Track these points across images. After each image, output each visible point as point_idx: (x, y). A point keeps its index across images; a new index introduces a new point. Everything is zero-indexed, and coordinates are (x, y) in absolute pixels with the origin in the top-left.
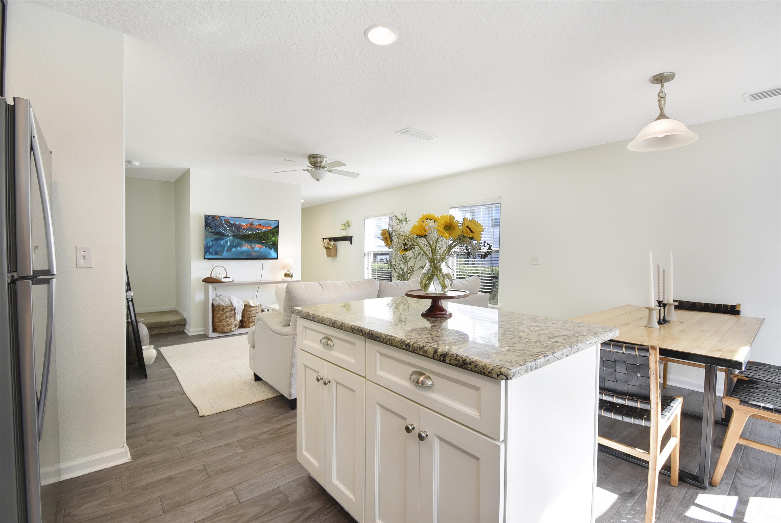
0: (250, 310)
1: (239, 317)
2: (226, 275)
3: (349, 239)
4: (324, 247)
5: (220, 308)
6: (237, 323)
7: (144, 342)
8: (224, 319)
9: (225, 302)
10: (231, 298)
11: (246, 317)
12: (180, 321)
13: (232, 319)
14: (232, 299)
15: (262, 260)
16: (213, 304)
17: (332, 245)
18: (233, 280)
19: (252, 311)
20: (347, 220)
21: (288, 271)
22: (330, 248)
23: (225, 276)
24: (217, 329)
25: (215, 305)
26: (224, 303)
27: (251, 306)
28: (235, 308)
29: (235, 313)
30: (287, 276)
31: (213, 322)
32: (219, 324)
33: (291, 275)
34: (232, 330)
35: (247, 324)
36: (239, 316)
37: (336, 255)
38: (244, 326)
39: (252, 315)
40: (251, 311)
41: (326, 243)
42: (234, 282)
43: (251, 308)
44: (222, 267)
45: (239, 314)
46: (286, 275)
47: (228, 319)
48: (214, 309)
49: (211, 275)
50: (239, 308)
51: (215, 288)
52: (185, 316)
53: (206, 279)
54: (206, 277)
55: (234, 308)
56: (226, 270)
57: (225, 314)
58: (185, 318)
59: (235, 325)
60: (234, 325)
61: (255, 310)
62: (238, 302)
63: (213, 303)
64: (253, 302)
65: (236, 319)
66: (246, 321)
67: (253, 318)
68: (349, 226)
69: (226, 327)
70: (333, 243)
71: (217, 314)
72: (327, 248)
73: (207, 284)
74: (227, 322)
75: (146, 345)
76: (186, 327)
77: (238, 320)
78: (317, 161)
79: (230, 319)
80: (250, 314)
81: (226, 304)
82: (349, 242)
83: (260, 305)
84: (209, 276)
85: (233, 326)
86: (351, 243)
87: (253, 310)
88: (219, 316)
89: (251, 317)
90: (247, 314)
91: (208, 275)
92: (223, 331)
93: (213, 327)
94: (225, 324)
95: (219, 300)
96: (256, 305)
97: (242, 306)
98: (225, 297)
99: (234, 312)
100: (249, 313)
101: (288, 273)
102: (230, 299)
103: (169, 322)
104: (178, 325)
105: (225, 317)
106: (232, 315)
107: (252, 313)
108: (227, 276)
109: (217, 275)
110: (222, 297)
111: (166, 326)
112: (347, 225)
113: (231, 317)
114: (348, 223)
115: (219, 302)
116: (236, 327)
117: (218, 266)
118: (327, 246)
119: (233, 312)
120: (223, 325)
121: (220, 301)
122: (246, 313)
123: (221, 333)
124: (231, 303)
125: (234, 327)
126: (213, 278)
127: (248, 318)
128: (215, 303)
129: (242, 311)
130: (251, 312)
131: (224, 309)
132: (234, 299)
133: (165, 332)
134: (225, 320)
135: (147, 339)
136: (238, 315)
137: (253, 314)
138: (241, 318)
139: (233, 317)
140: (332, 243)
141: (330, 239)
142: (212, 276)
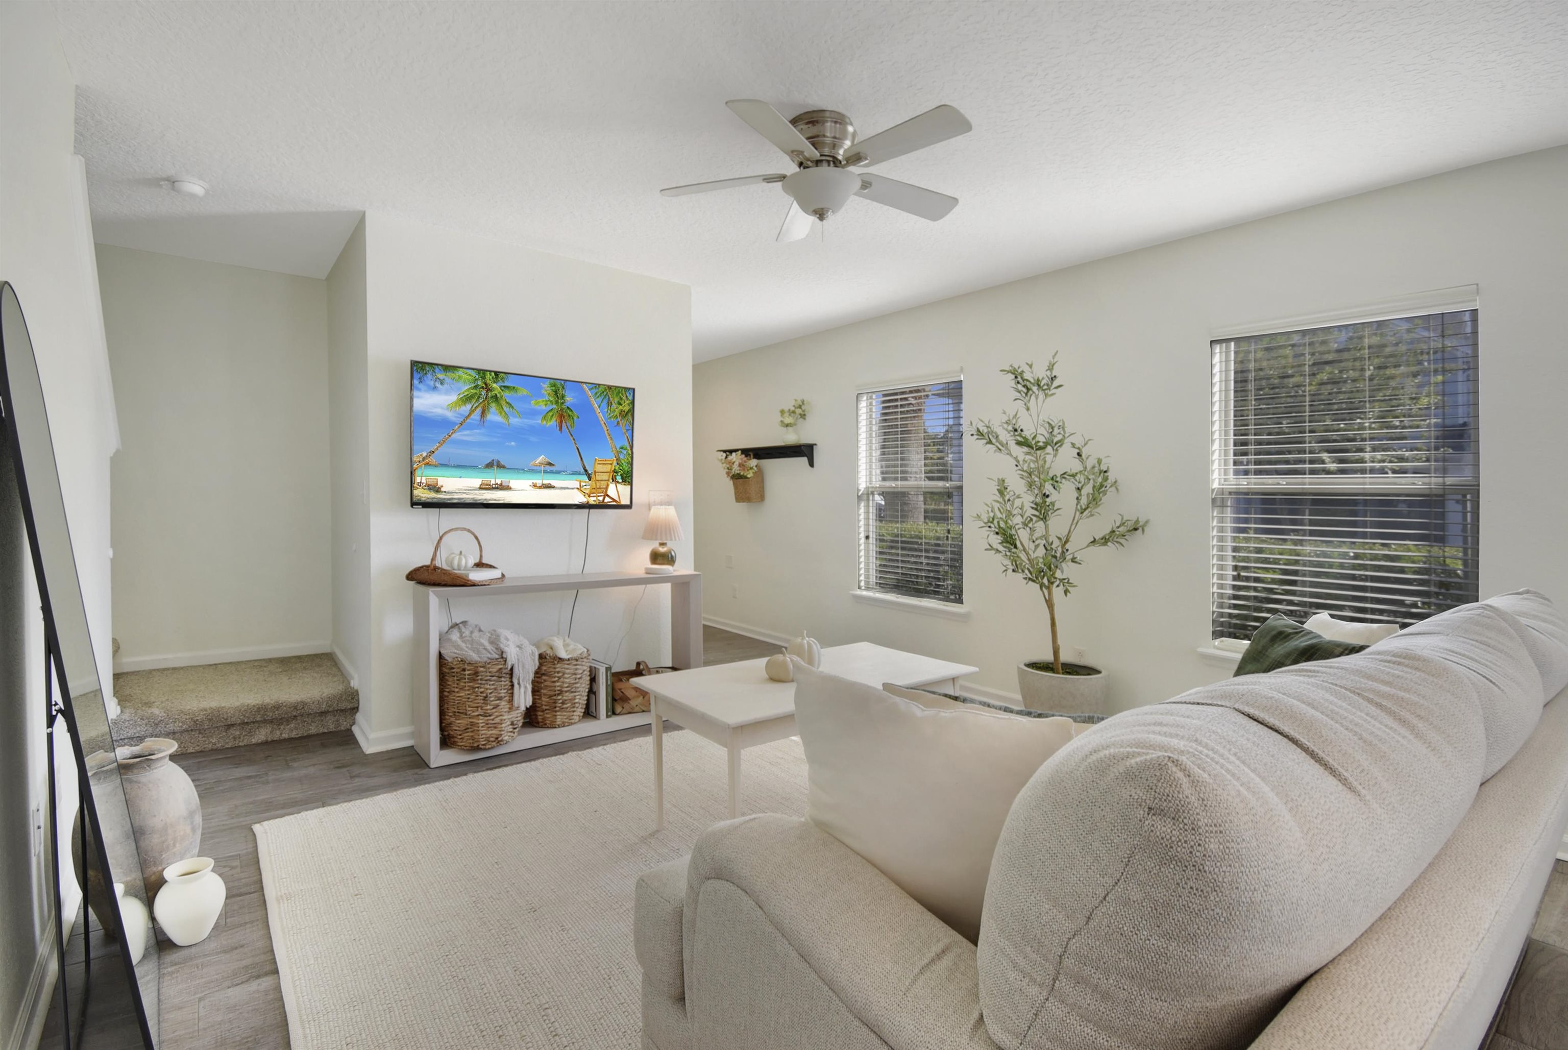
0: (558, 672)
1: (524, 698)
2: (481, 556)
3: (804, 451)
4: (728, 474)
5: (464, 670)
6: (518, 716)
7: (174, 845)
8: (477, 707)
9: (481, 648)
10: (498, 636)
11: (545, 695)
12: (339, 698)
13: (504, 704)
14: (502, 639)
15: (587, 510)
16: (440, 656)
17: (751, 468)
18: (503, 575)
19: (564, 674)
20: (796, 400)
21: (662, 544)
22: (749, 476)
23: (477, 561)
24: (453, 737)
25: (450, 660)
26: (478, 652)
27: (560, 659)
28: (512, 669)
29: (512, 686)
30: (658, 561)
31: (442, 713)
32: (462, 722)
33: (672, 556)
34: (502, 740)
35: (548, 716)
36: (525, 693)
37: (762, 497)
38: (538, 723)
39: (562, 687)
40: (560, 675)
41: (737, 463)
42: (507, 583)
43: (559, 665)
44: (469, 531)
45: (526, 687)
46: (656, 557)
47: (489, 707)
48: (445, 670)
49: (433, 559)
50: (523, 667)
51: (447, 604)
52: (355, 684)
53: (417, 570)
54: (420, 565)
55: (509, 668)
56: (479, 543)
57: (482, 690)
58: (355, 688)
59: (512, 724)
60: (509, 723)
61: (572, 671)
62: (520, 647)
63: (442, 652)
64: (566, 645)
65: (516, 704)
66: (544, 707)
67: (567, 696)
68: (803, 416)
69: (484, 733)
70: (756, 464)
71: (456, 690)
72: (737, 478)
73: (421, 588)
74: (485, 715)
75: (182, 859)
76: (359, 717)
77: (523, 708)
78: (824, 136)
79: (498, 706)
80: (558, 684)
81: (484, 657)
82: (804, 460)
83: (585, 654)
84: (428, 563)
85: (506, 726)
86: (811, 464)
87: (568, 671)
88: (460, 694)
89: (561, 692)
90: (546, 683)
91: (424, 560)
92: (475, 745)
93: (442, 729)
94: (481, 721)
95: (460, 642)
96: (575, 655)
97: (534, 661)
98: (480, 630)
99: (508, 683)
100: (554, 682)
101: (662, 550)
102: (495, 640)
103: (304, 704)
104: (334, 711)
105: (480, 700)
106: (503, 693)
107: (563, 682)
108: (484, 561)
109: (453, 558)
110: (472, 632)
111: (295, 716)
112: (800, 412)
113: (500, 699)
114: (800, 407)
115: (462, 649)
116: (515, 729)
117: (457, 529)
118: (737, 472)
119: (505, 682)
120: (472, 724)
121: (463, 645)
122: (545, 681)
123: (468, 750)
124: (500, 653)
125: (510, 728)
126: (442, 569)
127: (550, 696)
128: (448, 654)
129: (531, 676)
130: (559, 678)
131: (476, 673)
132: (507, 639)
133: (294, 734)
134: (482, 707)
135: (188, 829)
136: (522, 690)
137: (566, 685)
138: (529, 702)
139: (507, 698)
140: (754, 462)
141: (746, 452)
142: (438, 563)
